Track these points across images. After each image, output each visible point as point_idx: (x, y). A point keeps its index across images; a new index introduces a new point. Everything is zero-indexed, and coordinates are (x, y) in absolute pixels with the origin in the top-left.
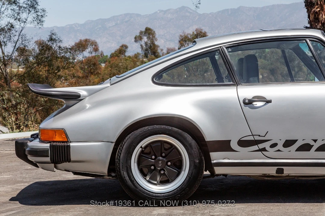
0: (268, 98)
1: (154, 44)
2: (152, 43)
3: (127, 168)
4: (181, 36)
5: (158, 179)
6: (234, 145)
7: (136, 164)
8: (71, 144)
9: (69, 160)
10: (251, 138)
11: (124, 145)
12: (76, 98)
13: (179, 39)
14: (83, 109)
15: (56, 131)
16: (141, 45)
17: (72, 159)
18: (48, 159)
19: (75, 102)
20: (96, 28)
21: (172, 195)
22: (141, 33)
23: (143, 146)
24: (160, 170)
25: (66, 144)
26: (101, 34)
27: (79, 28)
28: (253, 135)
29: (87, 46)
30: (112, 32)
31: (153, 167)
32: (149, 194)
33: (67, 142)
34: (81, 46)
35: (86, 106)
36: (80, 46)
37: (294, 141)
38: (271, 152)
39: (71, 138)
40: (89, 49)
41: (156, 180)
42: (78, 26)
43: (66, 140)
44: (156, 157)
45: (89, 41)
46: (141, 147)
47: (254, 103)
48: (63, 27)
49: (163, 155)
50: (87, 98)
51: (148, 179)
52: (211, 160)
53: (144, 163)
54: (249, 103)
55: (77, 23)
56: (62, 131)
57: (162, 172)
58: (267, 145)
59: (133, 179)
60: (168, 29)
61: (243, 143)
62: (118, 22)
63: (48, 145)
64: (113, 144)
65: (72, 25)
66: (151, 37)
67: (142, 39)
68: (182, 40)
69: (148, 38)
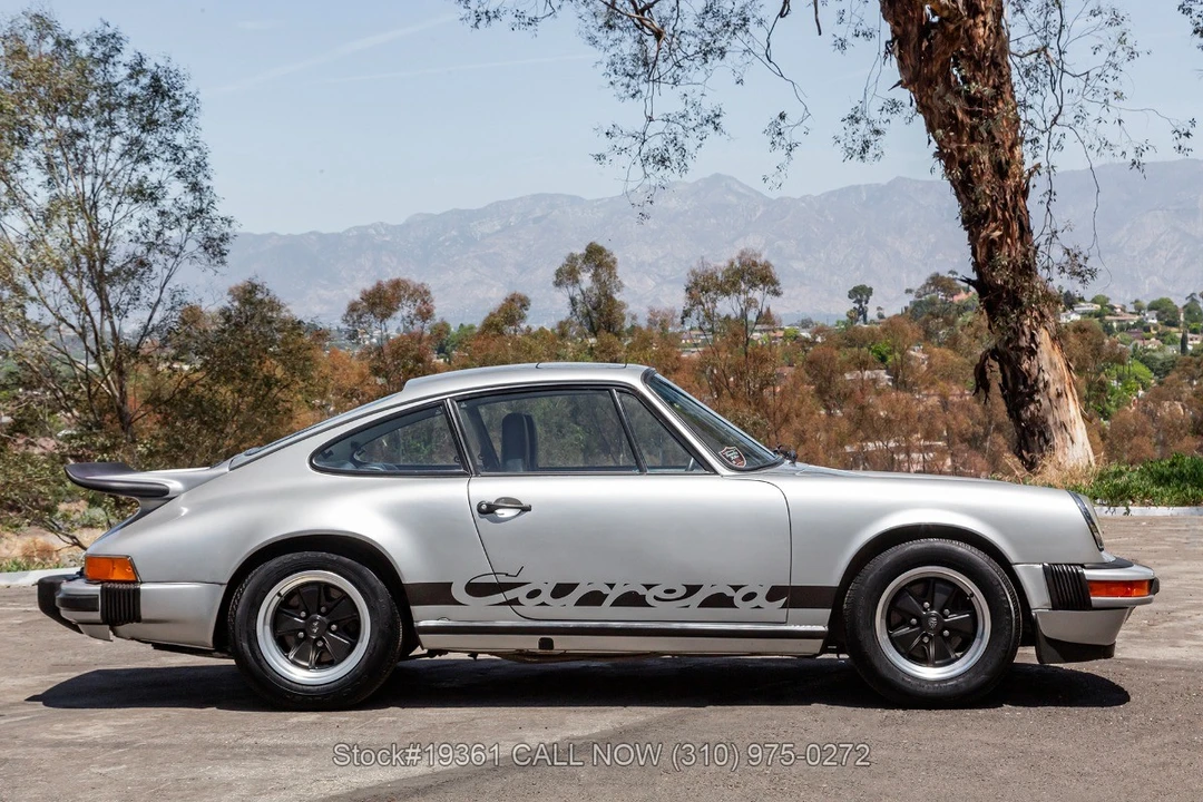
0: (525, 503)
1: (610, 298)
2: (606, 295)
3: (249, 635)
4: (693, 273)
5: (312, 656)
6: (458, 592)
7: (268, 628)
8: (143, 587)
9: (137, 618)
10: (492, 579)
11: (244, 590)
12: (161, 495)
13: (687, 283)
14: (174, 517)
15: (113, 561)
16: (573, 300)
17: (143, 617)
18: (97, 616)
19: (158, 502)
20: (441, 239)
21: (334, 688)
22: (572, 259)
23: (282, 593)
24: (316, 641)
25: (132, 586)
26: (456, 258)
27: (387, 239)
28: (495, 574)
29: (400, 301)
30: (491, 251)
31: (301, 634)
32: (289, 687)
33: (135, 582)
34: (380, 301)
35: (181, 511)
36: (378, 301)
37: (572, 587)
38: (529, 607)
39: (143, 575)
40: (406, 310)
41: (307, 661)
42: (383, 232)
43: (133, 578)
44: (308, 615)
45: (407, 287)
46: (279, 594)
47: (498, 511)
48: (338, 234)
49: (323, 609)
50: (183, 496)
51: (291, 657)
52: (413, 622)
53: (284, 627)
54: (488, 510)
55: (382, 223)
56: (126, 562)
57: (320, 644)
58: (520, 593)
59: (259, 656)
60: (669, 246)
61: (476, 589)
62: (512, 219)
63: (98, 587)
64: (224, 587)
65: (367, 227)
66: (604, 276)
67: (577, 282)
68: (696, 284)
69: (596, 277)
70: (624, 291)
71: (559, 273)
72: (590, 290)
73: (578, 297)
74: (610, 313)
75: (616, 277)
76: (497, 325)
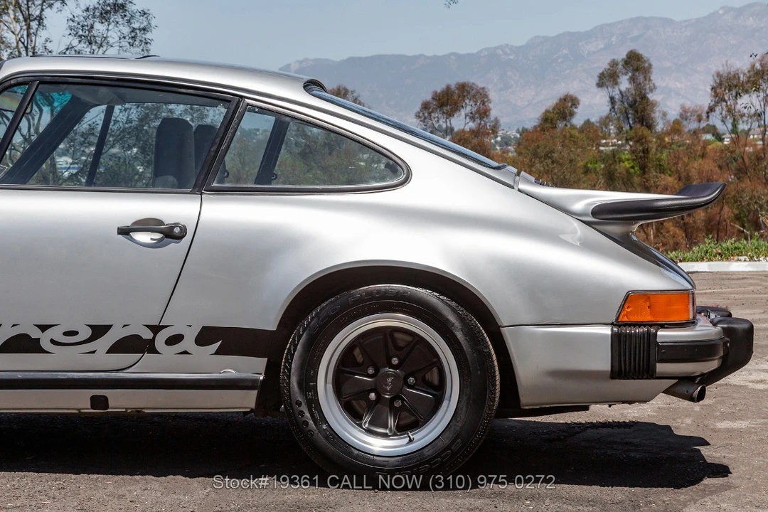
1: (644, 98)
2: (641, 95)
4: (719, 75)
16: (612, 99)
20: (555, 56)
22: (614, 64)
26: (568, 72)
27: (511, 57)
29: (464, 101)
30: (596, 65)
34: (448, 100)
36: (446, 100)
42: (509, 52)
45: (470, 90)
48: (473, 54)
62: (614, 39)
66: (641, 78)
67: (617, 84)
68: (720, 84)
69: (633, 80)
70: (658, 91)
71: (602, 76)
72: (628, 90)
73: (617, 97)
74: (644, 110)
75: (650, 80)
76: (552, 120)
